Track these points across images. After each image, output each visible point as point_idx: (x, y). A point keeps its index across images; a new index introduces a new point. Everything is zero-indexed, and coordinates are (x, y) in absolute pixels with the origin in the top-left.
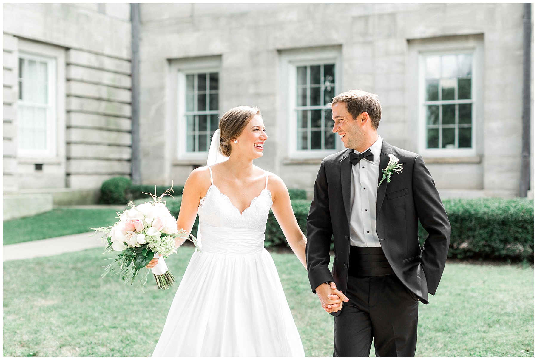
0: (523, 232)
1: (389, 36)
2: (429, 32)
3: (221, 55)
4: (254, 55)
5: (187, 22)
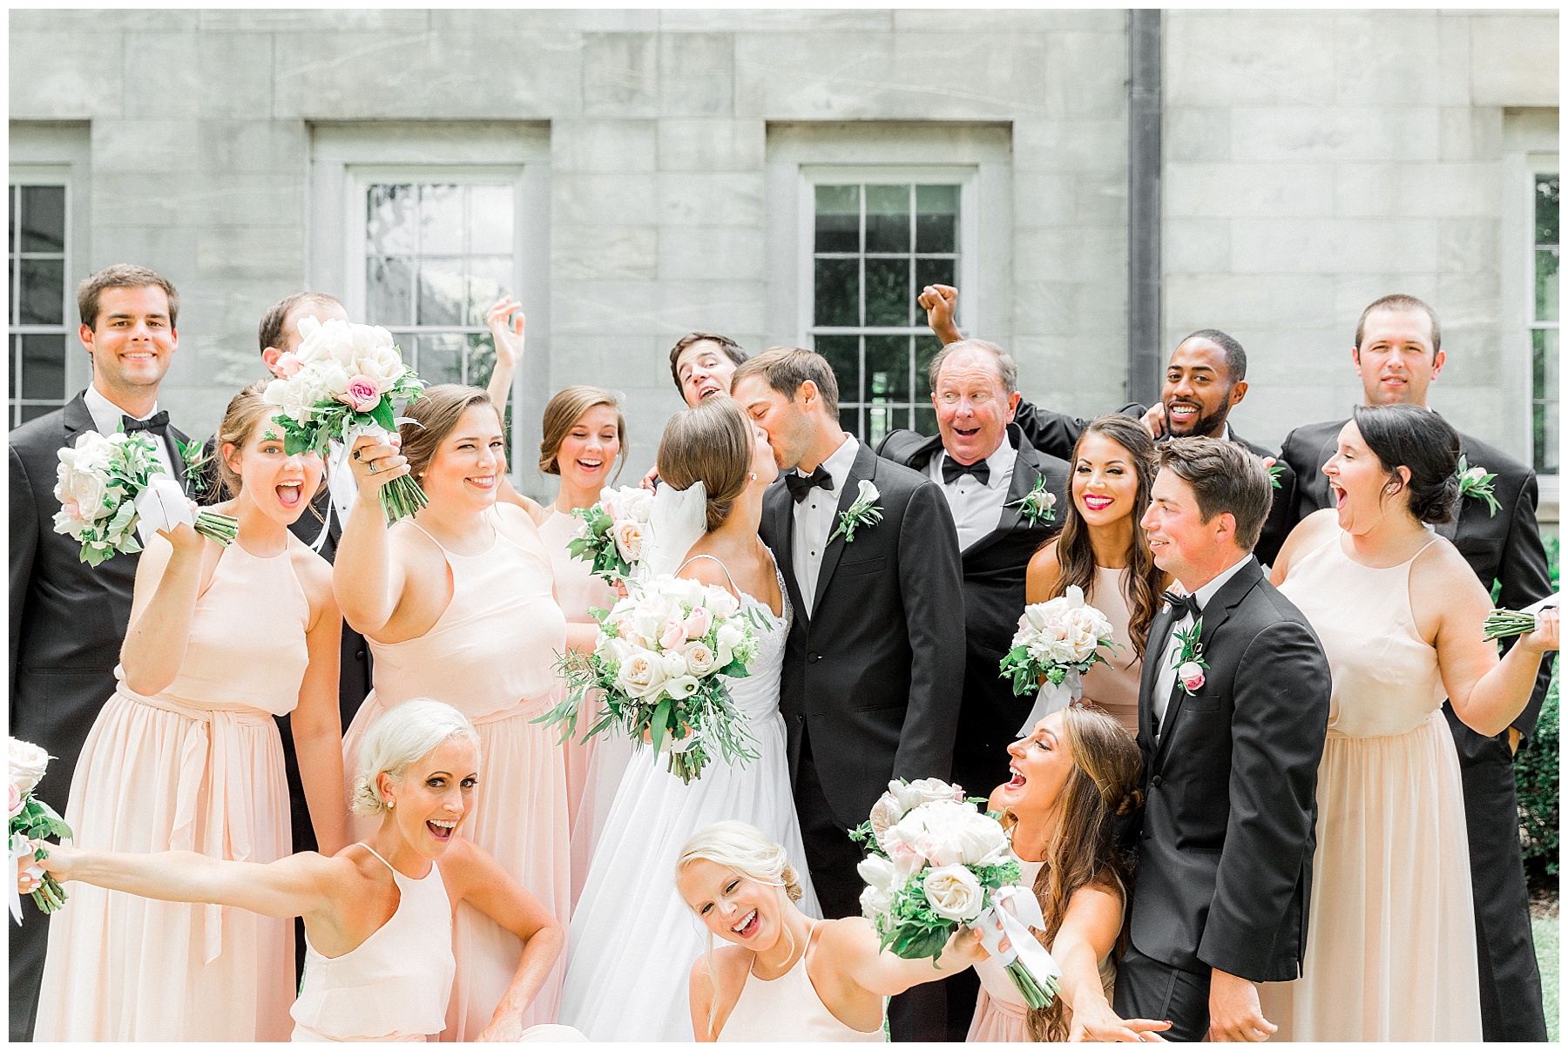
1: (710, 108)
2: (840, 107)
3: (85, 125)
4: (221, 133)
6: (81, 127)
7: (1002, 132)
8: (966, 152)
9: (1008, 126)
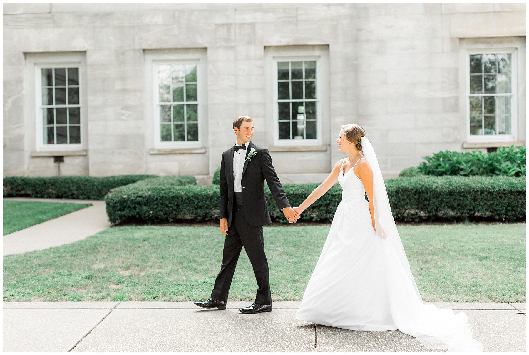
0: (464, 200)
1: (249, 43)
4: (120, 53)
5: (47, 18)
6: (84, 53)
7: (327, 47)
8: (317, 53)
9: (328, 45)
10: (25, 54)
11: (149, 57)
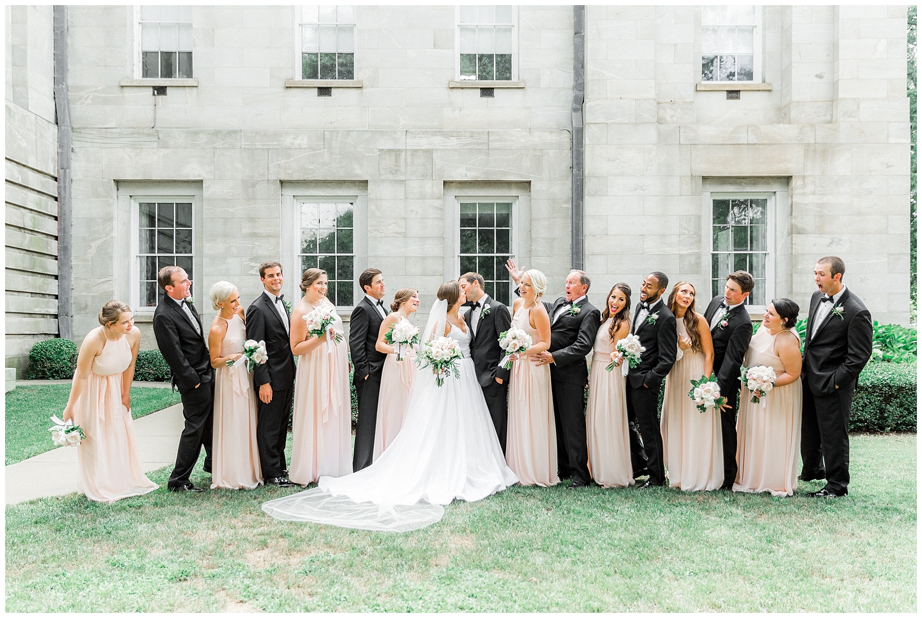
1: (424, 176)
3: (201, 181)
4: (250, 185)
5: (149, 135)
6: (199, 183)
7: (527, 185)
8: (514, 192)
9: (529, 183)
10: (117, 182)
11: (289, 192)
